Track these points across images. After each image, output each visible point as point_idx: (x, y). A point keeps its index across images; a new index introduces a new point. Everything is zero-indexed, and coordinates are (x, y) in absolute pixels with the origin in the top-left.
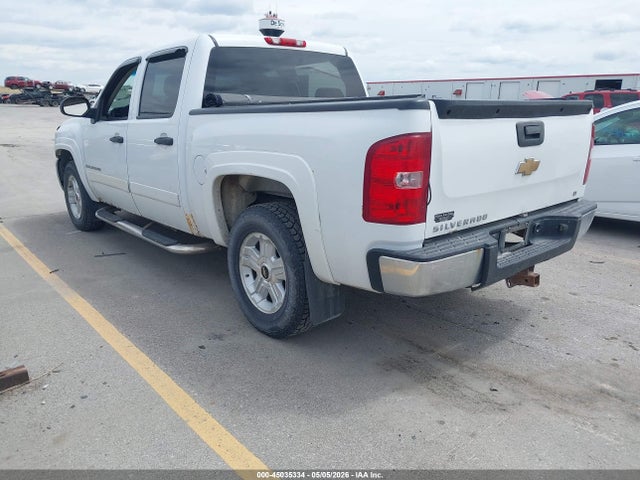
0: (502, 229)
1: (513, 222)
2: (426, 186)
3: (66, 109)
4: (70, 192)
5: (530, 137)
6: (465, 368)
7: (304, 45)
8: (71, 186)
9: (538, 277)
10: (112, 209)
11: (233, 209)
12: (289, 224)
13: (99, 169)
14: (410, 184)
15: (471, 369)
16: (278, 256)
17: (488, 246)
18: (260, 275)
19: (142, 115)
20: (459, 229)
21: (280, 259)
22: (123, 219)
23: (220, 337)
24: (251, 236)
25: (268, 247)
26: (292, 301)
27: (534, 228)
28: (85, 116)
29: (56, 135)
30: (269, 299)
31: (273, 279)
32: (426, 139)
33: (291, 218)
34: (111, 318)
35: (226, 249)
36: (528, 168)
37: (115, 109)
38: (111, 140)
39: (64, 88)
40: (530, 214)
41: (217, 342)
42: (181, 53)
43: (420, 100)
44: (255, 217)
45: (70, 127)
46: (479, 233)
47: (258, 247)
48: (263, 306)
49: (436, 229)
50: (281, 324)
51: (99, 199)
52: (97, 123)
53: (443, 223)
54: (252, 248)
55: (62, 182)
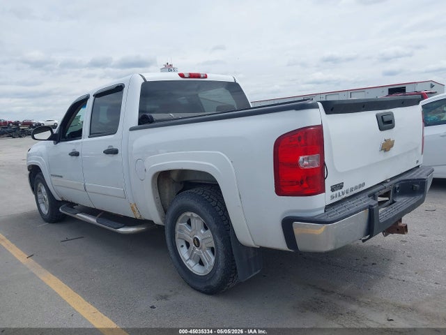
0: (375, 192)
1: (381, 187)
2: (323, 164)
3: (36, 136)
4: (39, 195)
5: (386, 123)
6: (362, 304)
7: (206, 77)
8: (40, 191)
9: (406, 227)
10: (71, 205)
11: (167, 196)
12: (214, 203)
13: (61, 177)
14: (309, 164)
15: (367, 304)
16: (206, 228)
17: (372, 206)
18: (192, 245)
19: (92, 135)
20: (348, 195)
21: (209, 231)
22: (81, 212)
23: (165, 297)
24: (183, 215)
25: (197, 222)
26: (221, 264)
27: (395, 190)
28: (49, 139)
29: (28, 155)
30: (201, 263)
31: (204, 247)
32: (319, 130)
33: (215, 199)
34: (78, 290)
35: (164, 226)
36: (387, 146)
37: (71, 133)
38: (70, 154)
39: (29, 124)
40: (391, 179)
41: (163, 301)
42: (119, 89)
43: (311, 102)
44: (185, 200)
45: (39, 149)
46: (362, 197)
47: (189, 223)
48: (196, 269)
49: (332, 197)
50: (213, 283)
51: (62, 198)
52: (58, 144)
53: (337, 192)
54: (185, 224)
55: (33, 189)
